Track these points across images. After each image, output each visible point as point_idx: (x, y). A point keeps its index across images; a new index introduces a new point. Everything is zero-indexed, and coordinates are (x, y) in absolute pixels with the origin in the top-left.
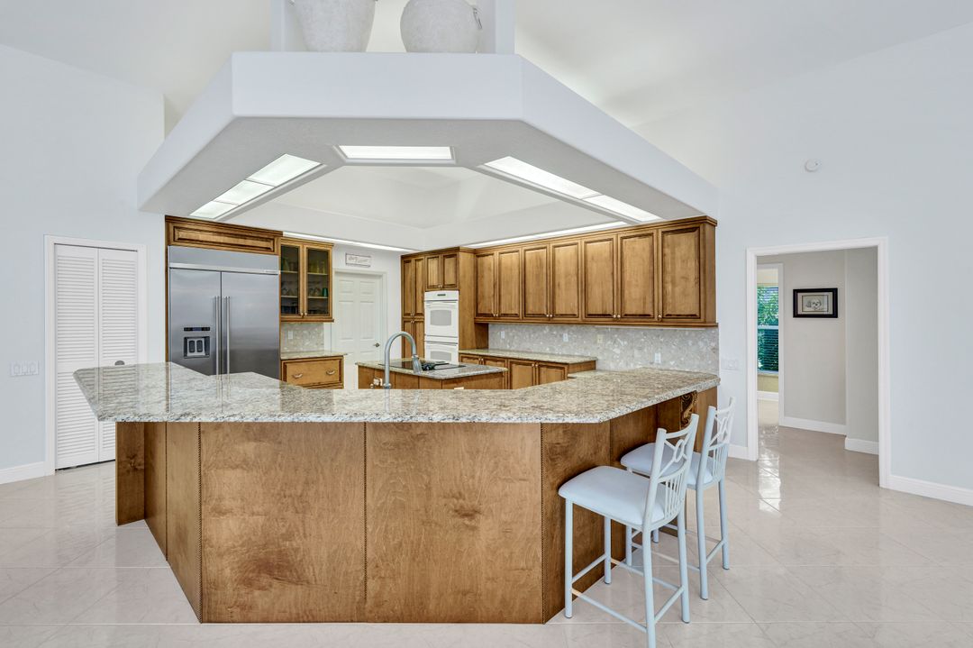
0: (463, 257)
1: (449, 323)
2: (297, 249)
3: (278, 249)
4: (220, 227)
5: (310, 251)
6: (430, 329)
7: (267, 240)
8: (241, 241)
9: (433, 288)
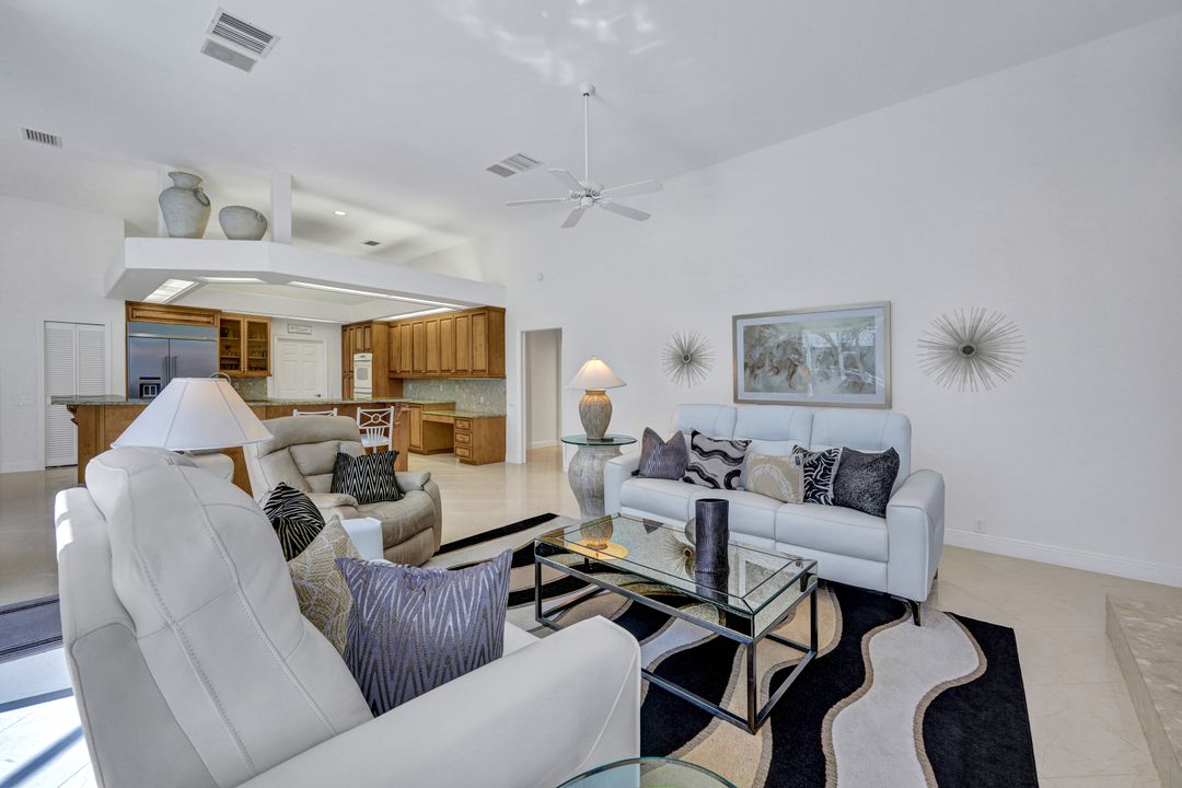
0: (375, 327)
1: (366, 378)
2: (238, 322)
3: (218, 323)
4: (168, 308)
5: (250, 323)
6: (357, 383)
7: (209, 316)
8: (186, 318)
9: (358, 351)
